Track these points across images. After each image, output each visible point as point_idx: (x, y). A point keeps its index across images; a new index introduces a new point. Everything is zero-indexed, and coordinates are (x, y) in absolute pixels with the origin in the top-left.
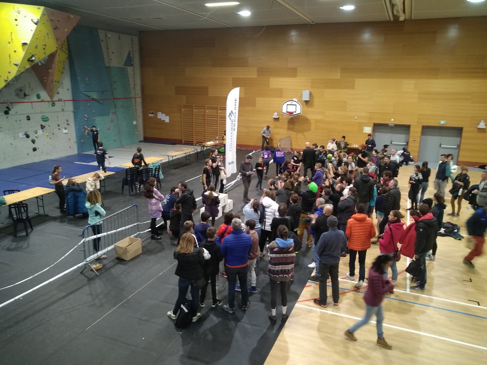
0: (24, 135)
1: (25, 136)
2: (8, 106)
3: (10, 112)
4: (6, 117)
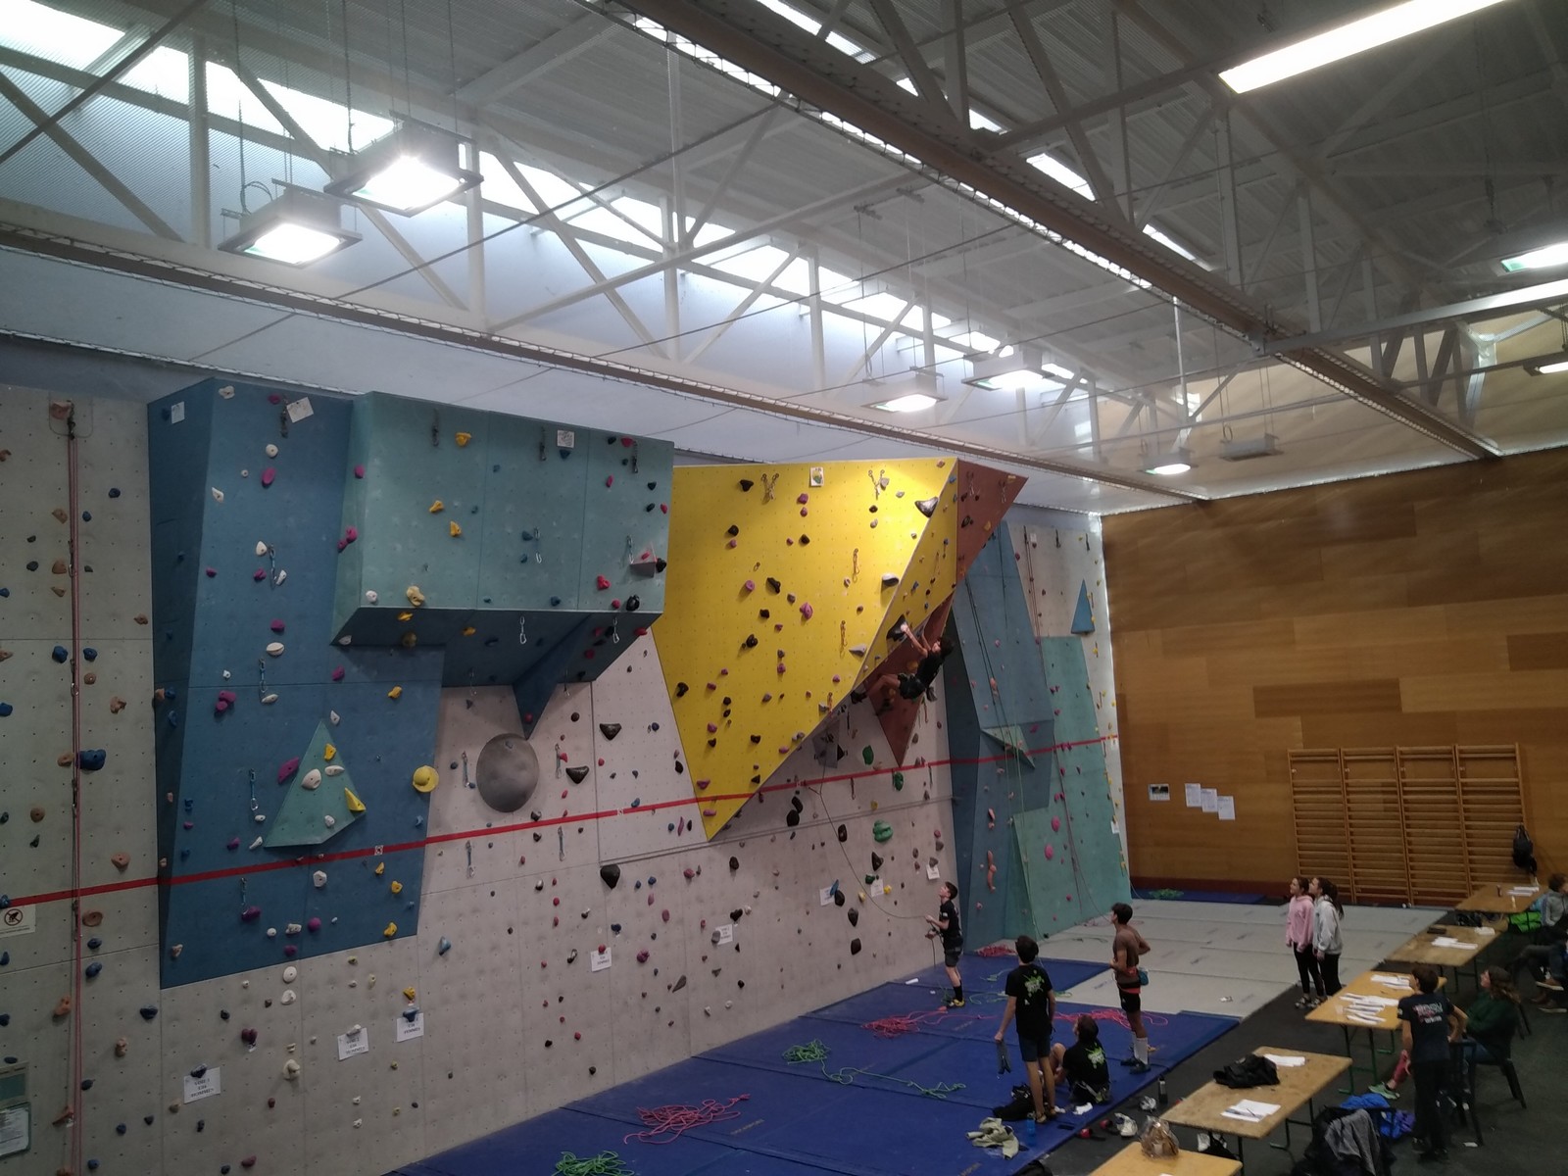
0: (831, 894)
1: (832, 900)
2: (798, 796)
3: (801, 817)
4: (790, 834)
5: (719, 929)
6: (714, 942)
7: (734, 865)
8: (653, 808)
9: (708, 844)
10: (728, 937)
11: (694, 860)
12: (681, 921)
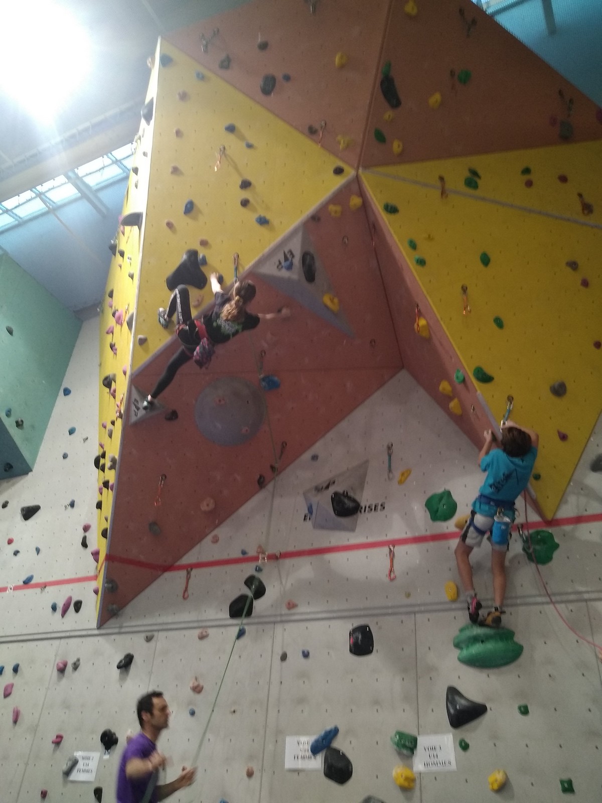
0: (315, 749)
1: (317, 763)
2: (257, 574)
3: (259, 605)
4: (236, 630)
5: (78, 754)
6: (67, 773)
7: (126, 664)
8: (44, 586)
9: (96, 632)
10: (87, 771)
11: (73, 650)
12: (34, 729)
